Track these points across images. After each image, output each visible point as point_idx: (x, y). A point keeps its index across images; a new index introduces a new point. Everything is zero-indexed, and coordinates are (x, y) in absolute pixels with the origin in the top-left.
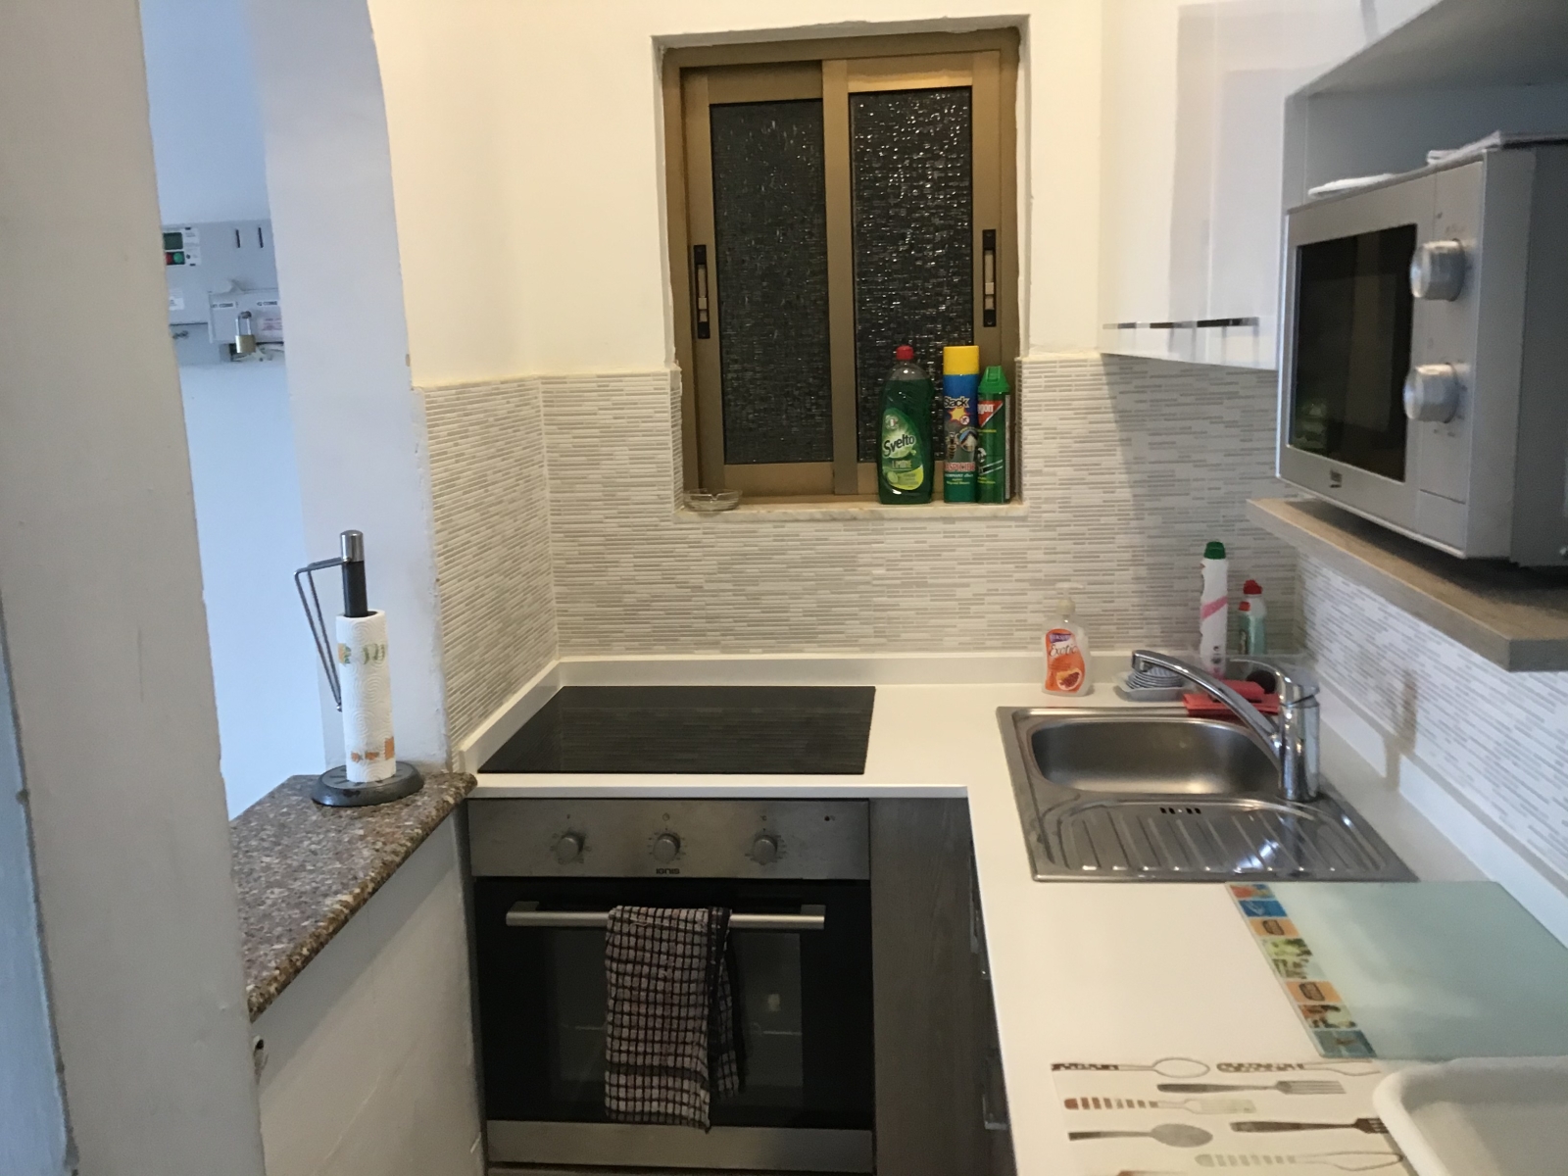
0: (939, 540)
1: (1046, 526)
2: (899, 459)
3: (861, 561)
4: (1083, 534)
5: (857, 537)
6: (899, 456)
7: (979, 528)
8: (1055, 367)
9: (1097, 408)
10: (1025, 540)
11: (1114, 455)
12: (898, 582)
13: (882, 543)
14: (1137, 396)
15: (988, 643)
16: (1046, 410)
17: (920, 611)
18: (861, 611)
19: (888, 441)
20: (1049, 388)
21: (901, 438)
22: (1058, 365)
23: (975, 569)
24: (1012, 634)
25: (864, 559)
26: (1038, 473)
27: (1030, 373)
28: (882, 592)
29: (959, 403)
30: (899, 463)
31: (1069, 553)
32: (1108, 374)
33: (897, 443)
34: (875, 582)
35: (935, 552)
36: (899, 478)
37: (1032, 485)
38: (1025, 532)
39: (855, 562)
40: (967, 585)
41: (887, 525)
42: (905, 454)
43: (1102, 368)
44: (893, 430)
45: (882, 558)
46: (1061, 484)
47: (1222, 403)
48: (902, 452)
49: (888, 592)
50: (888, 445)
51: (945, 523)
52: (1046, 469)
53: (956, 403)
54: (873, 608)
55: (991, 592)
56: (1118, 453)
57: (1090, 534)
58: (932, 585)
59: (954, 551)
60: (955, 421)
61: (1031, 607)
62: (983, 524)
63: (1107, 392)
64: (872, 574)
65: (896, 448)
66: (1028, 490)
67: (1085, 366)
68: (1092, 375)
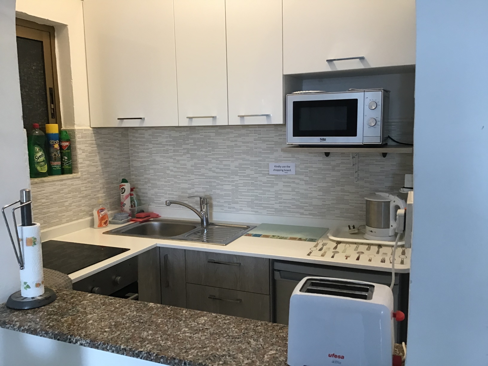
0: (59, 187)
1: (84, 179)
2: (41, 162)
3: (39, 198)
4: (92, 181)
5: (37, 190)
6: (41, 161)
7: (69, 182)
8: (83, 131)
9: (92, 143)
10: (80, 184)
11: (97, 157)
12: (49, 203)
13: (44, 190)
14: (100, 140)
15: (73, 219)
16: (82, 144)
17: (56, 212)
18: (39, 215)
19: (37, 156)
20: (82, 137)
21: (41, 155)
22: (83, 130)
23: (69, 195)
24: (79, 215)
25: (39, 197)
26: (81, 163)
27: (78, 133)
28: (45, 208)
29: (57, 142)
30: (41, 163)
31: (90, 187)
32: (94, 133)
33: (40, 156)
34: (43, 205)
35: (58, 192)
36: (41, 168)
37: (80, 167)
38: (80, 182)
39: (37, 198)
40: (67, 201)
41: (45, 184)
42: (42, 160)
43: (93, 132)
44: (38, 152)
45: (44, 196)
46: (87, 166)
47: (116, 142)
48: (42, 159)
49: (47, 207)
50: (36, 157)
51: (60, 182)
52: (83, 162)
53: (56, 143)
54: (42, 214)
55: (73, 202)
56: (98, 156)
57: (94, 181)
58: (59, 203)
59: (63, 190)
60: (56, 148)
61: (83, 205)
62: (69, 181)
63: (94, 139)
64: (42, 202)
65: (40, 158)
66: (80, 169)
67: (89, 131)
68: (91, 134)
